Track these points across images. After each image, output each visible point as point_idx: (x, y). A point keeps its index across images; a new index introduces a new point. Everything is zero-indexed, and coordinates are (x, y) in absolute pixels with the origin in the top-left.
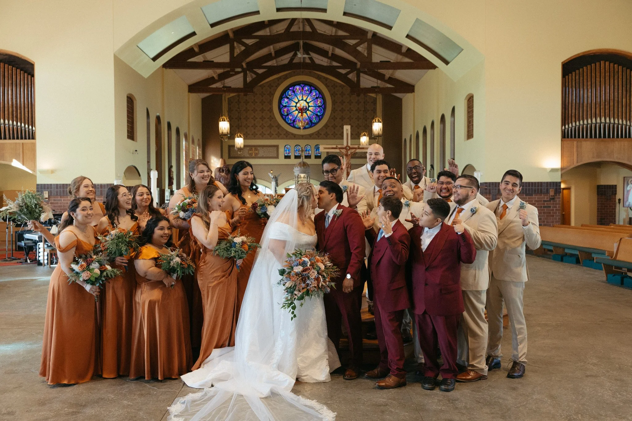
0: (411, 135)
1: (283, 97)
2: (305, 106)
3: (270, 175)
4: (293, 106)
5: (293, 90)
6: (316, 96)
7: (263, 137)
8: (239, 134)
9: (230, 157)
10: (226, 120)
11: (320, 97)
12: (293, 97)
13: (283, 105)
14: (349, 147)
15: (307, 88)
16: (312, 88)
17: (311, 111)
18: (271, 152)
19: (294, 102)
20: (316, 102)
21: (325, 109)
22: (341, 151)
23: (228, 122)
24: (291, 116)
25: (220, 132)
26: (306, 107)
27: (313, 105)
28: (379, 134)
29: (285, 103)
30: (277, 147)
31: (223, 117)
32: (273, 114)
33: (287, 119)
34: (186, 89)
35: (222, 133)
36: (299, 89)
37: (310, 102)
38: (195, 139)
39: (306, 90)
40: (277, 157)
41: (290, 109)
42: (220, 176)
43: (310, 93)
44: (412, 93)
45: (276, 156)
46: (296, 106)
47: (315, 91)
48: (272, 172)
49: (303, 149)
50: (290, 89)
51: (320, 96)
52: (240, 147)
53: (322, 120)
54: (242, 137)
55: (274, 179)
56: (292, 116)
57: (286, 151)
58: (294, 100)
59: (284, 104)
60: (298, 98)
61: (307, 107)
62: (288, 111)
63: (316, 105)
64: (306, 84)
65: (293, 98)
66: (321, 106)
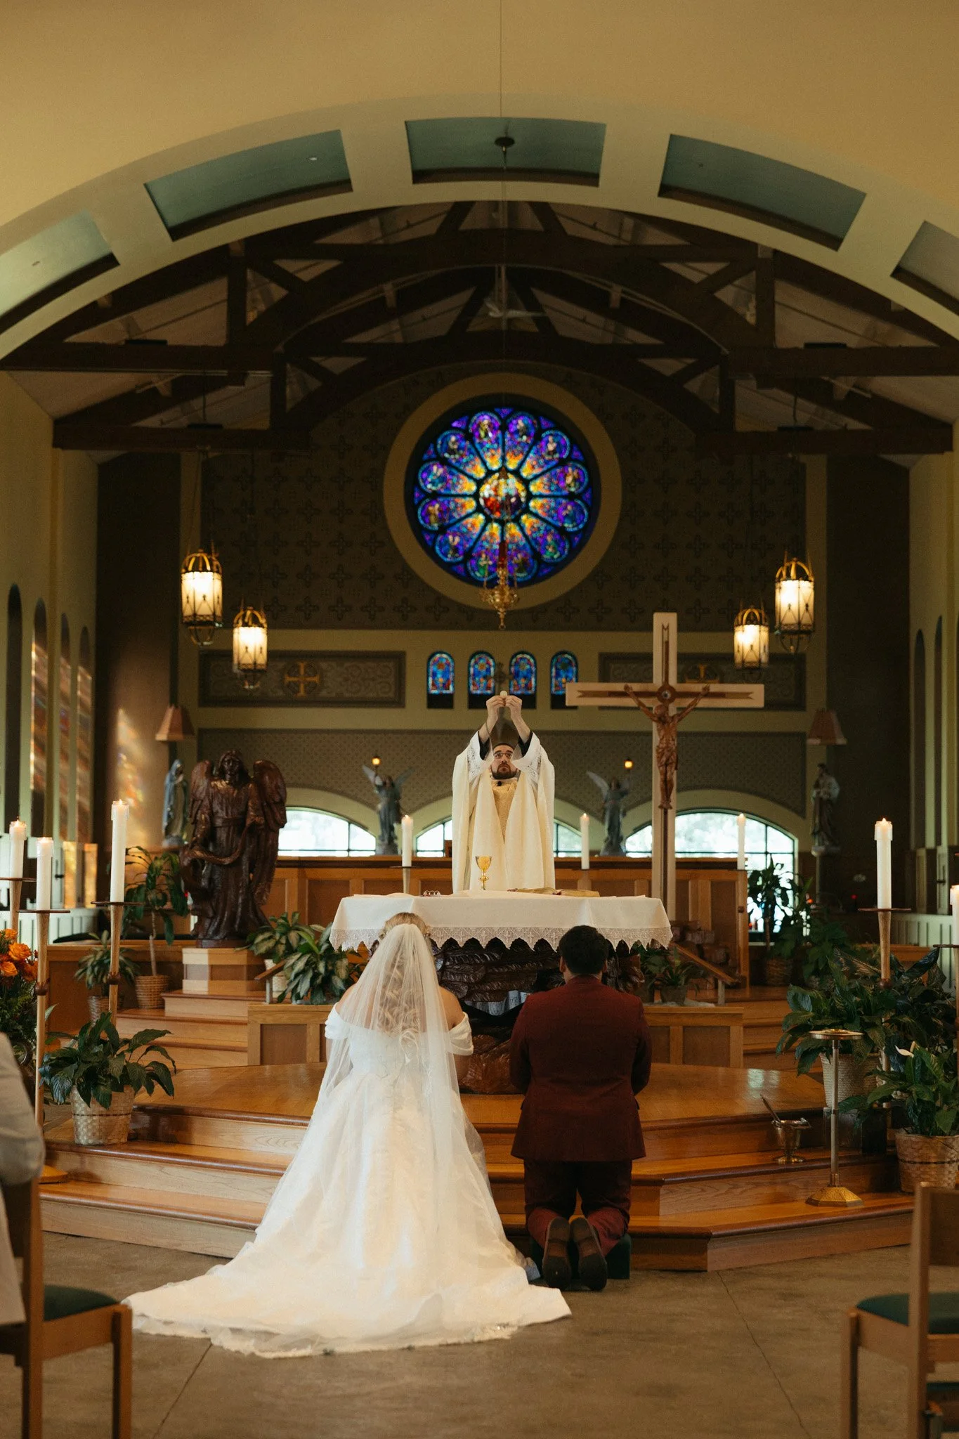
0: (940, 619)
1: (426, 457)
2: (513, 493)
3: (371, 775)
4: (464, 496)
5: (466, 431)
6: (557, 456)
7: (339, 618)
8: (249, 613)
9: (206, 700)
10: (208, 568)
11: (576, 460)
12: (464, 460)
13: (422, 491)
14: (671, 689)
15: (521, 424)
16: (544, 422)
17: (536, 515)
18: (373, 680)
19: (470, 477)
20: (558, 479)
21: (594, 507)
22: (640, 704)
23: (217, 576)
24: (454, 535)
25: (187, 610)
26: (518, 496)
27: (545, 492)
28: (799, 623)
29: (433, 483)
30: (398, 659)
31: (198, 555)
32: (386, 528)
33: (441, 547)
34: (46, 431)
35: (195, 615)
36: (493, 427)
37: (536, 477)
38: (71, 627)
39: (517, 432)
40: (397, 701)
41: (452, 506)
42: (211, 790)
43: (534, 443)
44: (942, 452)
45: (391, 695)
46: (476, 496)
47: (555, 436)
48: (376, 761)
49: (505, 669)
50: (455, 424)
51: (576, 454)
52: (255, 663)
53: (582, 553)
54: (261, 626)
55: (384, 793)
56: (462, 535)
57: (434, 675)
58: (468, 469)
59: (429, 486)
60: (484, 463)
61: (523, 500)
62: (446, 517)
63: (558, 489)
64: (519, 405)
65: (467, 463)
66: (579, 496)
